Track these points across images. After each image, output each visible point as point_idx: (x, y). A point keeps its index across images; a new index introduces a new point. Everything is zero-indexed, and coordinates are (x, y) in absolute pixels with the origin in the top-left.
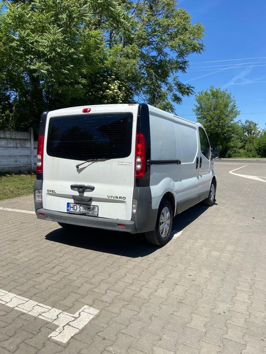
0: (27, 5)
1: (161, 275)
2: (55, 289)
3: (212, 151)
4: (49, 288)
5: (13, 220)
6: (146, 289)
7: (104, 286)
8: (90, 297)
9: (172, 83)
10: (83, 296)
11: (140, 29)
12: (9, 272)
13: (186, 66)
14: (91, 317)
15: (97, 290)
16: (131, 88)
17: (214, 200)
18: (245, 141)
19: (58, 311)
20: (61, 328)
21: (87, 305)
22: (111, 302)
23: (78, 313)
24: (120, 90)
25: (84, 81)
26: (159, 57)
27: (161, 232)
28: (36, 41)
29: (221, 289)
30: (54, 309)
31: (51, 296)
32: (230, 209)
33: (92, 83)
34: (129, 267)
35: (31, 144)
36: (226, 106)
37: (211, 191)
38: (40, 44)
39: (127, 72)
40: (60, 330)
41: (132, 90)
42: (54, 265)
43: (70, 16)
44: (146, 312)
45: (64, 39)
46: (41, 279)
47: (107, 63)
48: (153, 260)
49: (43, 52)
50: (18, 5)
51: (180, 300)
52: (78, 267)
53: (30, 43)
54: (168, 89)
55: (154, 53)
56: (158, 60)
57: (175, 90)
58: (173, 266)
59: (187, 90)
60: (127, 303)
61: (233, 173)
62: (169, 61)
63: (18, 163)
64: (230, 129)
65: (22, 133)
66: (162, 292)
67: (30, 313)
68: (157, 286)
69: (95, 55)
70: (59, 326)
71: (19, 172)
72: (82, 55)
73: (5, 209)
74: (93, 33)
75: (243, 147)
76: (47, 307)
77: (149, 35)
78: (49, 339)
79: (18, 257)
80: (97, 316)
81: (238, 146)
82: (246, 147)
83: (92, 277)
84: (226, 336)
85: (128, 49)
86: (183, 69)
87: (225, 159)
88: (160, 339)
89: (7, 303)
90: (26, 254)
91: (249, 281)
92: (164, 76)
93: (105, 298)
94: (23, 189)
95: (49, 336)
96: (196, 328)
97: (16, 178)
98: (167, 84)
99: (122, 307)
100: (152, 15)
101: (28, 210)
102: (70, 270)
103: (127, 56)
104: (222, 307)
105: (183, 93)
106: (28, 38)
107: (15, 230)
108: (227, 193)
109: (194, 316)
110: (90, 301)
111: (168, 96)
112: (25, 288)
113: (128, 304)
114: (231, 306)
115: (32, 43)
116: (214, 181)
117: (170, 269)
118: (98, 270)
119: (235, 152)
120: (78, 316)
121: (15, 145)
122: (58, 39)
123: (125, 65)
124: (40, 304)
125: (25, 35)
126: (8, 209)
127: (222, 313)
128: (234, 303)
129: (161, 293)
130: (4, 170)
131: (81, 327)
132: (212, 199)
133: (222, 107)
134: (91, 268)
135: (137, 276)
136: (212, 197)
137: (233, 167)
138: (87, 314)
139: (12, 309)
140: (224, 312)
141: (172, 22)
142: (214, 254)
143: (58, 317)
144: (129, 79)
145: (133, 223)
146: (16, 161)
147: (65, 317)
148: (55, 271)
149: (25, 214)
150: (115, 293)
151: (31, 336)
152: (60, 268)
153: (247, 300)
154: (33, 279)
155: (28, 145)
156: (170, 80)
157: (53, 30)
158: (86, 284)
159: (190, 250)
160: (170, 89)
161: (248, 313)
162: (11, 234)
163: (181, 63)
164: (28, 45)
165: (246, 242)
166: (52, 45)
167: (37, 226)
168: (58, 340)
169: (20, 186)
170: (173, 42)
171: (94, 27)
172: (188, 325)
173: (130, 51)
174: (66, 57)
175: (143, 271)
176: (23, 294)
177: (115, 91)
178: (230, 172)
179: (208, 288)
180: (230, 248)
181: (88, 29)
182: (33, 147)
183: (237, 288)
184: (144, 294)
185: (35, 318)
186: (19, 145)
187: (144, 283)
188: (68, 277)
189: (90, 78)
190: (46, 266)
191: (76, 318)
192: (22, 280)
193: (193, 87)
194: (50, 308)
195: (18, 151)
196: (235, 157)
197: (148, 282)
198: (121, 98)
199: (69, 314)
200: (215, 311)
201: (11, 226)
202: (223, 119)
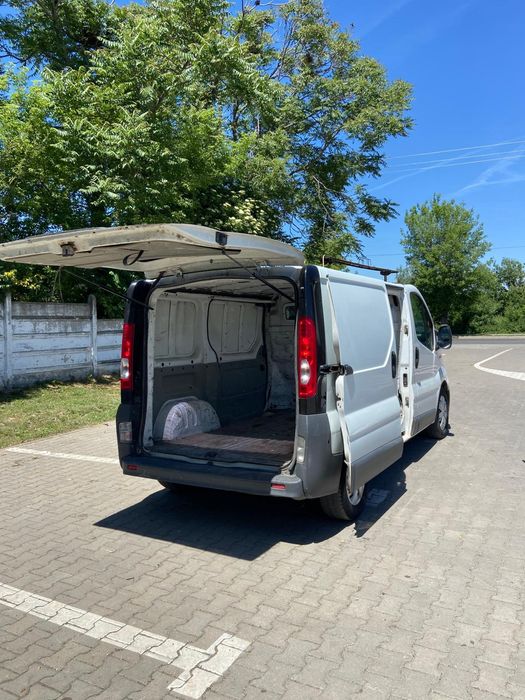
0: (82, 72)
1: (353, 576)
2: (168, 606)
3: (437, 334)
4: (157, 604)
5: (74, 476)
6: (329, 604)
7: (253, 599)
8: (231, 618)
9: (355, 197)
10: (219, 617)
11: (290, 102)
12: (84, 575)
13: (380, 166)
14: (237, 654)
15: (241, 606)
16: (276, 211)
17: (447, 426)
18: (504, 299)
19: (178, 645)
20: (186, 673)
21: (228, 632)
22: (270, 627)
23: (213, 646)
24: (255, 217)
25: (187, 203)
26: (327, 150)
27: (349, 495)
28: (100, 138)
29: (465, 601)
30: (171, 641)
31: (163, 618)
32: (478, 443)
33: (202, 205)
34: (293, 562)
35: (92, 326)
36: (463, 234)
37: (439, 411)
38: (107, 142)
39: (269, 183)
40: (186, 676)
41: (278, 214)
42: (160, 560)
43: (160, 90)
44: (333, 644)
45: (151, 131)
46: (140, 587)
47: (230, 168)
48: (337, 548)
49: (113, 158)
50: (64, 73)
51: (392, 621)
52: (204, 563)
53: (89, 141)
54: (347, 210)
55: (319, 143)
56: (327, 155)
57: (360, 211)
58: (375, 559)
59: (384, 211)
60: (297, 629)
61: (482, 369)
62: (347, 156)
63: (69, 362)
64: (472, 279)
65: (77, 306)
66: (359, 608)
67: (129, 648)
68: (349, 597)
69: (206, 154)
70: (183, 671)
71: (71, 380)
72: (183, 160)
73: (56, 455)
74: (203, 114)
75: (500, 311)
76: (157, 637)
77: (306, 110)
78: (170, 693)
79: (94, 546)
80: (248, 653)
81: (491, 312)
82: (507, 312)
83: (229, 581)
84: (477, 685)
85: (268, 140)
86: (374, 170)
87: (465, 337)
88: (361, 691)
89: (87, 631)
90: (106, 540)
91: (517, 584)
92: (338, 185)
93: (257, 620)
94: (82, 413)
95: (169, 687)
96: (422, 670)
97: (67, 391)
98: (344, 199)
99: (290, 636)
100: (312, 74)
101: (97, 456)
102: (189, 570)
103: (267, 153)
104: (468, 633)
105: (376, 216)
106: (84, 133)
107: (80, 495)
108: (471, 412)
109: (419, 650)
110: (231, 626)
111: (348, 223)
112: (114, 603)
113: (299, 631)
114: (484, 631)
115: (93, 142)
116: (444, 390)
117: (371, 565)
118: (239, 569)
119: (486, 323)
120: (213, 652)
121: (63, 330)
122: (141, 133)
123: (263, 170)
124: (144, 632)
125: (79, 128)
126: (61, 455)
127: (468, 644)
128: (489, 626)
129: (357, 610)
130: (44, 376)
131: (221, 671)
132: (442, 425)
133: (455, 236)
134: (227, 565)
135: (309, 579)
136: (443, 421)
137: (483, 354)
138: (229, 650)
139: (99, 642)
140: (472, 642)
141: (349, 84)
142: (452, 534)
143: (179, 654)
144: (271, 195)
145: (300, 480)
146: (65, 360)
147: (192, 655)
148: (162, 571)
149: (92, 463)
150: (275, 612)
151: (138, 687)
152: (171, 566)
153: (512, 621)
154: (127, 588)
155: (87, 327)
156: (350, 191)
157: (129, 117)
158: (220, 595)
159: (404, 528)
160: (351, 209)
161: (514, 643)
162: (76, 503)
163: (370, 160)
164: (85, 146)
165: (511, 509)
166: (130, 143)
167: (117, 486)
168: (185, 694)
169: (76, 408)
170: (353, 123)
171: (203, 103)
172: (409, 666)
173: (273, 143)
174: (155, 166)
175: (321, 570)
176: (112, 614)
177: (247, 218)
178: (477, 365)
179: (442, 599)
180: (480, 522)
181: (193, 108)
182: (95, 332)
183: (494, 597)
184: (327, 611)
185: (140, 656)
186: (70, 329)
187: (325, 592)
188: (187, 583)
189: (199, 196)
190: (146, 562)
191: (212, 656)
192: (107, 588)
193: (394, 204)
194: (164, 638)
195: (70, 339)
196: (486, 332)
197: (332, 591)
198: (258, 231)
199: (199, 649)
200: (456, 640)
201: (72, 487)
202: (457, 259)
